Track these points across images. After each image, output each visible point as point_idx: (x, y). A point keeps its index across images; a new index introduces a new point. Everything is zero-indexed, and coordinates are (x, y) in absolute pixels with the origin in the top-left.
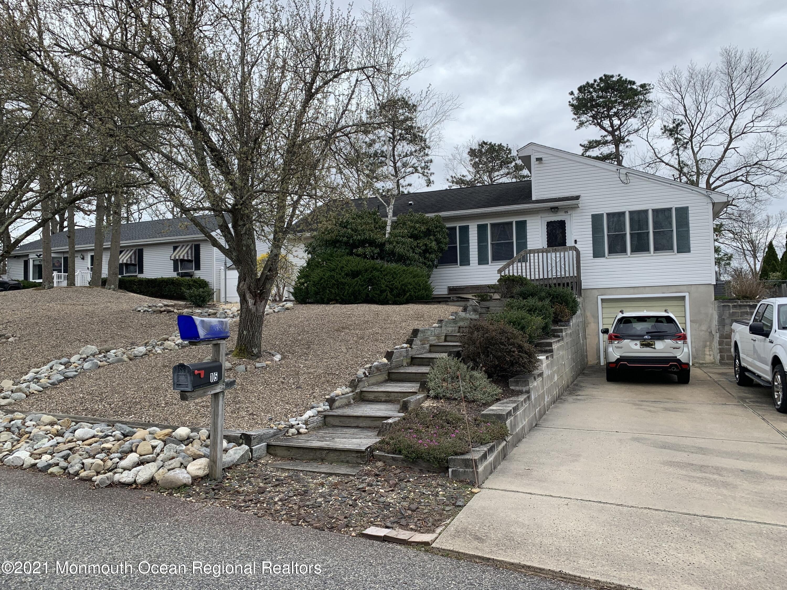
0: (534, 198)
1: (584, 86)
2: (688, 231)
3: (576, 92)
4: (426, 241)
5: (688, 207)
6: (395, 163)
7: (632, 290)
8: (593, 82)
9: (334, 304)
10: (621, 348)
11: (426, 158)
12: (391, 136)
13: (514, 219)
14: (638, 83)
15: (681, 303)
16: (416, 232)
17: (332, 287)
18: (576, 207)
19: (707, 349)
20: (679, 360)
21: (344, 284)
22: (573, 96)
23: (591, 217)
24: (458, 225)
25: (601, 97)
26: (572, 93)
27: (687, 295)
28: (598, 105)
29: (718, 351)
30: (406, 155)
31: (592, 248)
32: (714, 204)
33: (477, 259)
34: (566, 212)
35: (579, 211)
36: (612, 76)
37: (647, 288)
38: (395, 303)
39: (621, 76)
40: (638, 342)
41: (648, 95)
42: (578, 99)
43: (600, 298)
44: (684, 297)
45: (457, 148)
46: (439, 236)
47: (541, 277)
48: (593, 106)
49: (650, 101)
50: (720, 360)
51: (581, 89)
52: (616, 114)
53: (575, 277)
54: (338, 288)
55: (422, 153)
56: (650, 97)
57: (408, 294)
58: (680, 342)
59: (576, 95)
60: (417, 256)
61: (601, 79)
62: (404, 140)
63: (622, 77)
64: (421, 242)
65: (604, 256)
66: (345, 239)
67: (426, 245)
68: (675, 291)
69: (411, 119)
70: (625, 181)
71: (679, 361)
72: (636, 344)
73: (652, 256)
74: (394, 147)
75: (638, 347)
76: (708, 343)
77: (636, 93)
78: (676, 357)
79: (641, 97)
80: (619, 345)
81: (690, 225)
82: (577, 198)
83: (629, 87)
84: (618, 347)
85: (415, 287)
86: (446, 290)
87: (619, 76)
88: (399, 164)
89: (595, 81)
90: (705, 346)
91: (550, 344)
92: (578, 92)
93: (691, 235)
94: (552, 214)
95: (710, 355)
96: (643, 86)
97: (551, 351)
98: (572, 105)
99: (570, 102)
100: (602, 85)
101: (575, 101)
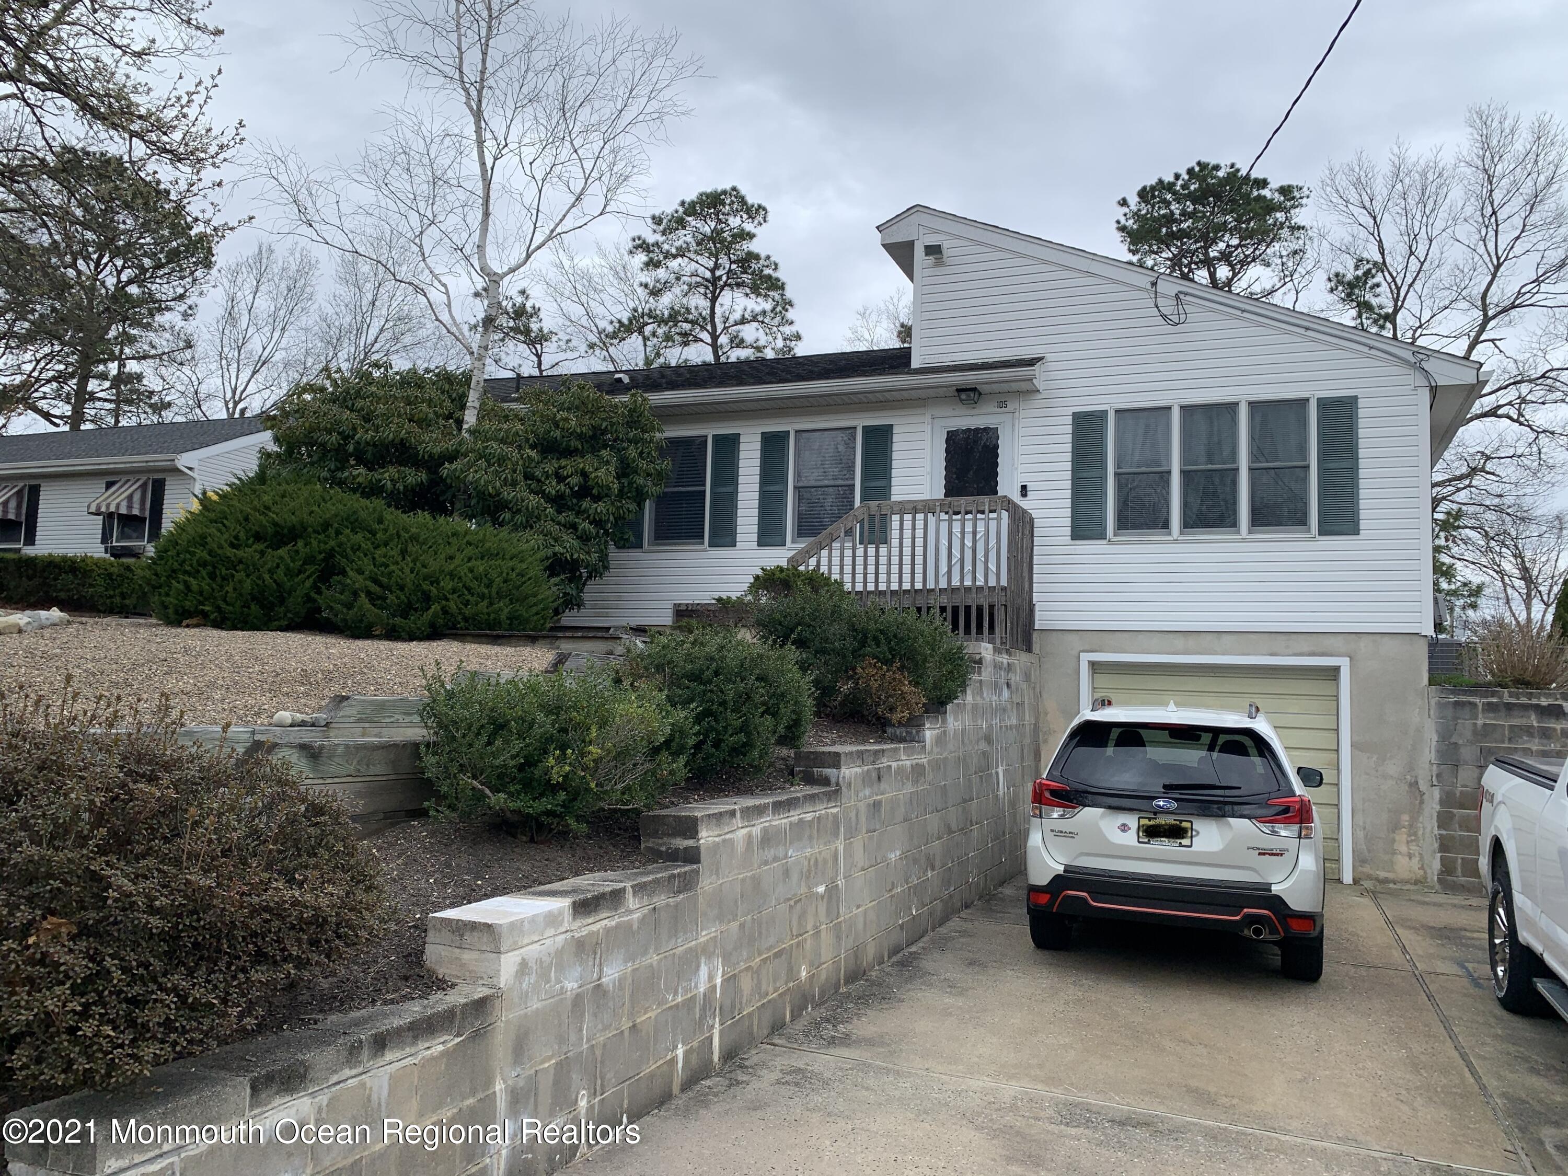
0: (915, 364)
1: (1153, 188)
2: (1353, 471)
3: (1133, 200)
4: (587, 463)
5: (1356, 398)
6: (715, 337)
7: (1179, 642)
8: (1172, 179)
9: (197, 626)
10: (1071, 835)
11: (787, 330)
12: (708, 275)
13: (861, 421)
14: (1274, 184)
15: (1323, 687)
16: (557, 434)
17: (195, 574)
18: (1029, 392)
19: (1401, 837)
20: (1278, 898)
21: (233, 565)
22: (1126, 210)
23: (1069, 420)
24: (710, 431)
25: (1191, 215)
26: (1124, 203)
27: (1344, 663)
28: (1183, 234)
29: (1436, 845)
30: (743, 321)
31: (1068, 512)
32: (1434, 391)
33: (755, 529)
34: (1002, 404)
35: (1039, 403)
36: (1217, 168)
37: (1225, 638)
38: (393, 634)
39: (1237, 166)
40: (1132, 821)
41: (1297, 210)
42: (1136, 215)
43: (1085, 658)
44: (1337, 669)
45: (863, 315)
46: (632, 452)
47: (906, 586)
48: (1172, 236)
49: (1300, 228)
50: (1441, 873)
51: (1144, 194)
52: (1225, 257)
53: (1004, 589)
54: (212, 576)
55: (778, 319)
56: (1300, 217)
57: (435, 607)
58: (1286, 832)
59: (1134, 208)
60: (534, 501)
61: (1190, 171)
62: (738, 285)
63: (1238, 170)
64: (568, 465)
65: (1102, 536)
66: (334, 437)
67: (584, 474)
68: (1306, 649)
69: (751, 236)
70: (1175, 318)
71: (1277, 903)
72: (1124, 828)
73: (1244, 540)
74: (714, 300)
75: (1130, 838)
76: (1405, 818)
77: (1270, 207)
78: (1267, 887)
79: (1280, 216)
80: (1065, 825)
81: (1362, 453)
82: (1032, 362)
83: (1255, 193)
84: (1060, 834)
85: (469, 589)
86: (670, 613)
87: (1232, 166)
88: (723, 340)
89: (1177, 176)
90: (1395, 827)
91: (690, 828)
92: (1138, 199)
93: (1362, 483)
94: (961, 410)
95: (1410, 856)
96: (1285, 191)
97: (692, 856)
98: (1122, 229)
99: (1118, 222)
100: (1192, 188)
101: (1131, 222)
